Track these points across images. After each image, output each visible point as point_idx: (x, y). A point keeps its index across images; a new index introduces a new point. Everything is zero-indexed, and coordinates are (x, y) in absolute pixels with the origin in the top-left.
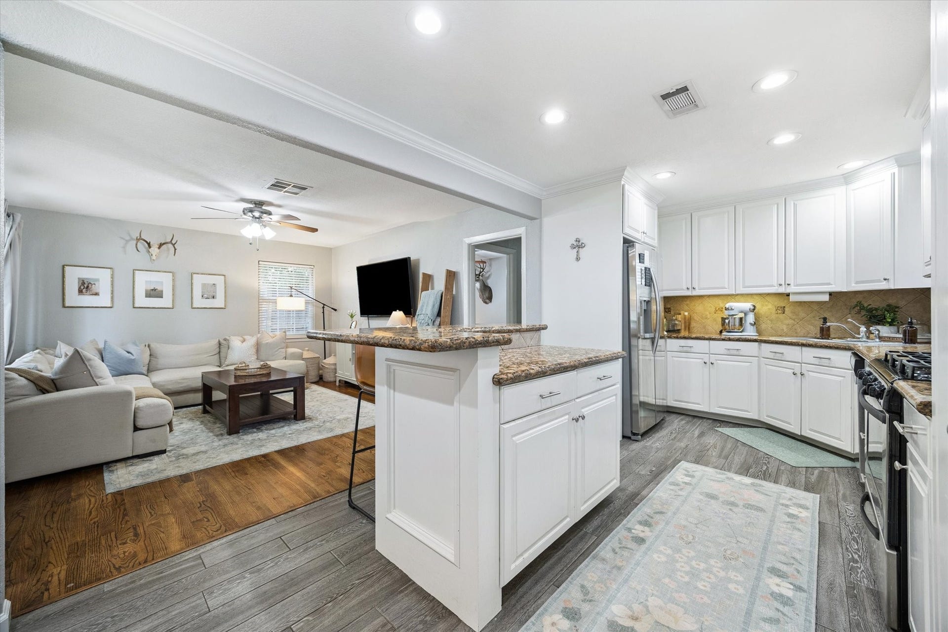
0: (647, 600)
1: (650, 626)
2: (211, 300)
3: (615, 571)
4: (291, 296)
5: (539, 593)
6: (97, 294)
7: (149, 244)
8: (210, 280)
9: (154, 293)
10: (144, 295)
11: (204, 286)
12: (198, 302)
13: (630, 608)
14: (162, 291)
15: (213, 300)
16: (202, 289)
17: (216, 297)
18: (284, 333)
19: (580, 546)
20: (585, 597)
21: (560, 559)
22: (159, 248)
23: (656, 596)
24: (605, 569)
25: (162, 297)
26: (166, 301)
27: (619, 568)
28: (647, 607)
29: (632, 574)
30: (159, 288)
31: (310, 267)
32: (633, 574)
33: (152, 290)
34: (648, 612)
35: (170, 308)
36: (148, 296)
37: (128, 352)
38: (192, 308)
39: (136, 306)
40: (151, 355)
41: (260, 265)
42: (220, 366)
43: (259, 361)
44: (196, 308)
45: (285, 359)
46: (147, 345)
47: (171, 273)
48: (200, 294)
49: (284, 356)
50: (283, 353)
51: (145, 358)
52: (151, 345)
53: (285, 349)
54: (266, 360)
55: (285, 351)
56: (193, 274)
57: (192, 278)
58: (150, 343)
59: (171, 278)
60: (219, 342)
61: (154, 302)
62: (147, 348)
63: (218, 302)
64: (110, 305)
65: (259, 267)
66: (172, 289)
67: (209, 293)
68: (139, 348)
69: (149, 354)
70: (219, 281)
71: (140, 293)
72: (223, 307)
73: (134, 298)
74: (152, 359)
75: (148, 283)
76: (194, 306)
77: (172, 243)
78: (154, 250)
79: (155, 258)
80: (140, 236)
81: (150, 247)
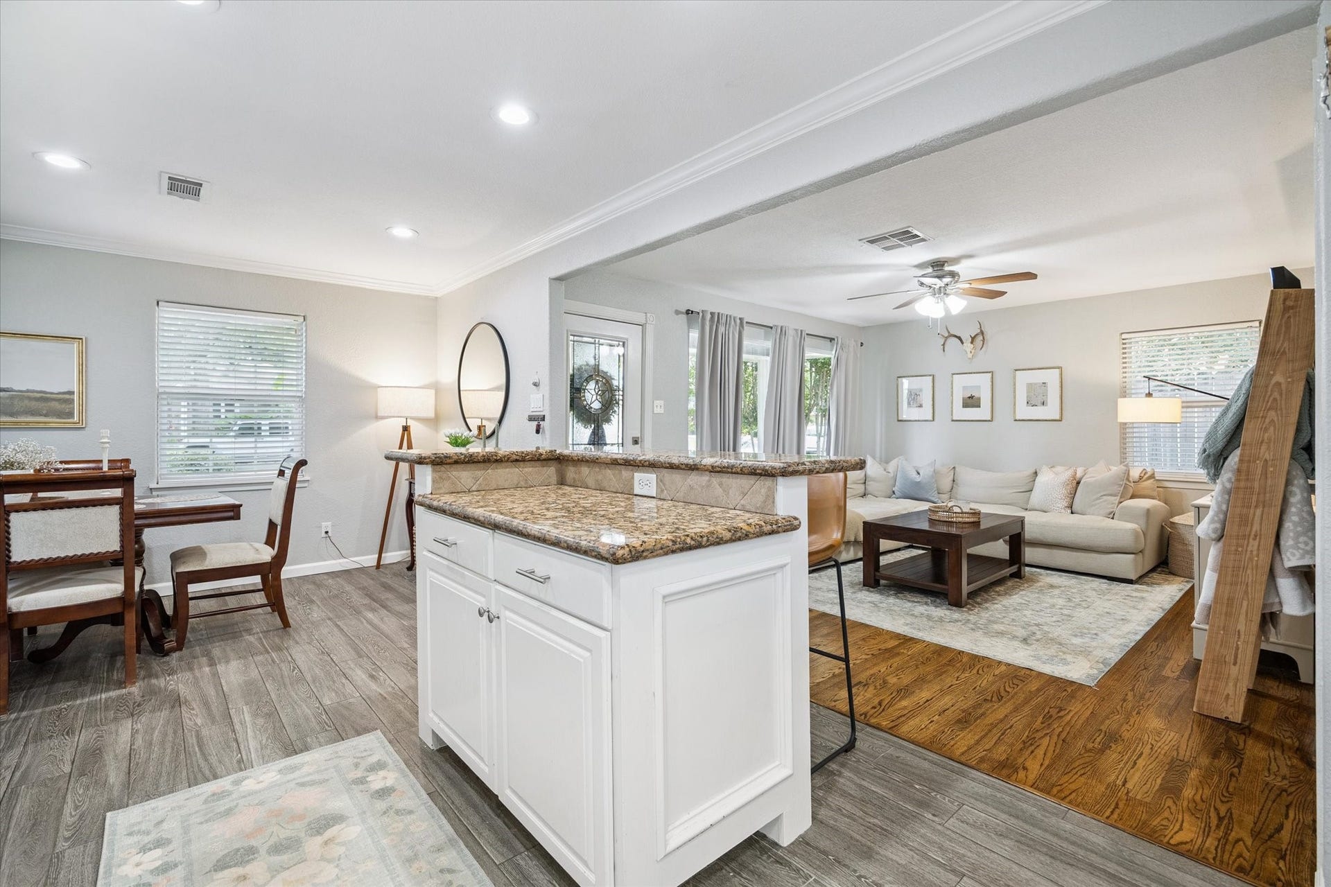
0: (337, 866)
1: (307, 851)
2: (1040, 408)
3: (408, 853)
4: (1149, 395)
5: (433, 777)
6: (921, 406)
7: (960, 338)
8: (1038, 377)
9: (971, 402)
10: (961, 404)
11: (1031, 386)
12: (1024, 411)
13: (343, 844)
14: (979, 399)
15: (1042, 407)
16: (1028, 392)
17: (1047, 403)
18: (1125, 468)
19: (486, 833)
20: (394, 810)
21: (475, 807)
22: (972, 343)
23: (333, 881)
24: (421, 844)
25: (980, 407)
26: (983, 412)
27: (409, 861)
28: (329, 861)
29: (388, 871)
30: (976, 394)
31: (1250, 324)
32: (387, 873)
33: (969, 397)
34: (323, 859)
35: (989, 421)
36: (966, 405)
37: (919, 473)
38: (1016, 420)
39: (954, 419)
40: (954, 481)
41: (1124, 341)
42: (1027, 509)
43: (1069, 511)
44: (1019, 420)
45: (1111, 516)
46: (954, 468)
47: (990, 372)
48: (1026, 399)
49: (1112, 510)
50: (1112, 504)
51: (946, 483)
52: (957, 469)
53: (1119, 497)
54: (1080, 512)
55: (1117, 502)
56: (1016, 370)
57: (1015, 378)
58: (956, 466)
59: (989, 380)
60: (1036, 472)
61: (972, 413)
62: (952, 471)
63: (1051, 411)
64: (931, 419)
65: (1123, 344)
66: (990, 395)
67: (1037, 397)
68: (932, 470)
69: (952, 479)
70: (1052, 377)
71: (958, 402)
72: (1058, 418)
73: (952, 408)
74: (954, 486)
75: (965, 388)
76: (1017, 418)
77: (982, 333)
78: (968, 346)
79: (970, 356)
80: (949, 332)
81: (962, 343)
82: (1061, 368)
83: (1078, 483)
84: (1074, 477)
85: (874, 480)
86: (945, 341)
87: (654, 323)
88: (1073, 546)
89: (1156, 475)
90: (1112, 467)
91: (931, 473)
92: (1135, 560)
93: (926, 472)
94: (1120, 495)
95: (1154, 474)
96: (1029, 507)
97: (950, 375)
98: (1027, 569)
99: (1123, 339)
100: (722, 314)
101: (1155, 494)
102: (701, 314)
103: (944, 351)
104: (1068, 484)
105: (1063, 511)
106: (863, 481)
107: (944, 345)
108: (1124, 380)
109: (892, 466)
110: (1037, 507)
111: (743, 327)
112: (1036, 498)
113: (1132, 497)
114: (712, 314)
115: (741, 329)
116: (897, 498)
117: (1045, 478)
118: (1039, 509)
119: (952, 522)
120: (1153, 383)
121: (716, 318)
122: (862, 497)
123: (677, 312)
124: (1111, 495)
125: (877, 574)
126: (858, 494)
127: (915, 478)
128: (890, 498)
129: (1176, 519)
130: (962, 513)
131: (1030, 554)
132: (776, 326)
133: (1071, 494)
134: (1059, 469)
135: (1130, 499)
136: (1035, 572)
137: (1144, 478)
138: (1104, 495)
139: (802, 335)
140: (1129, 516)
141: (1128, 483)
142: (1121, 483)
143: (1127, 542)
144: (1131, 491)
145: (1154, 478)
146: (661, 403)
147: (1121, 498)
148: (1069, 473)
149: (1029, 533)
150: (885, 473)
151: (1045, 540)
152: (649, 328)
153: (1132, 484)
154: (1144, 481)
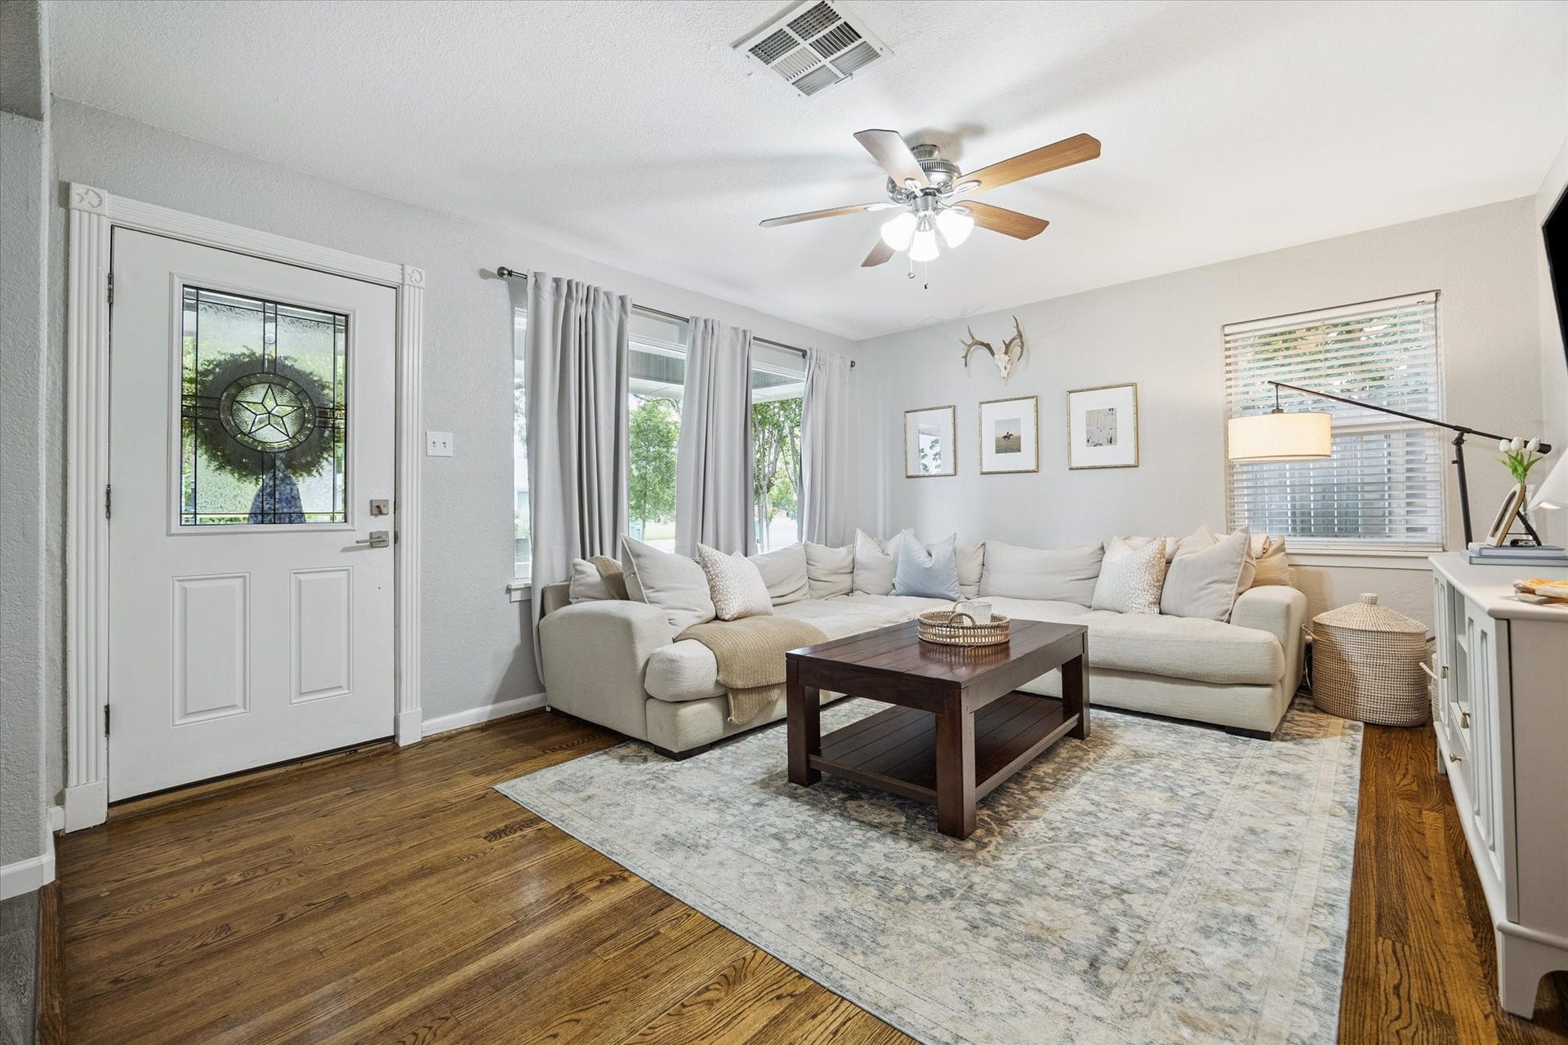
2: (1107, 448)
4: (1278, 410)
7: (988, 346)
8: (1099, 401)
9: (1008, 444)
10: (995, 448)
11: (1091, 415)
12: (1083, 454)
14: (1019, 438)
15: (1110, 447)
16: (1088, 424)
17: (1116, 441)
22: (1006, 353)
25: (1019, 450)
26: (1025, 459)
30: (1015, 433)
31: (1421, 299)
33: (1005, 437)
35: (1034, 471)
36: (1000, 449)
37: (930, 555)
38: (1071, 469)
39: (984, 470)
40: (984, 565)
41: (1228, 338)
42: (1090, 607)
43: (1157, 610)
44: (1077, 469)
45: (1226, 617)
46: (984, 544)
47: (1033, 397)
48: (1085, 435)
49: (1227, 607)
50: (1227, 596)
51: (972, 570)
52: (987, 546)
53: (1236, 585)
54: (1174, 612)
55: (1234, 593)
56: (1070, 392)
57: (1068, 404)
58: (986, 541)
59: (1033, 409)
60: (1103, 548)
61: (1010, 461)
62: (981, 550)
63: (1123, 452)
64: (952, 472)
65: (1226, 342)
66: (1034, 431)
67: (1102, 434)
68: (951, 549)
69: (981, 563)
70: (1121, 400)
71: (989, 445)
72: (1132, 462)
73: (981, 454)
74: (984, 572)
75: (999, 423)
76: (1074, 465)
77: (1020, 335)
78: (1001, 358)
79: (1004, 373)
80: (973, 338)
81: (993, 354)
82: (1136, 384)
83: (1169, 562)
84: (1162, 552)
85: (865, 568)
86: (968, 350)
87: (423, 284)
88: (1168, 673)
89: (1286, 547)
90: (1218, 535)
91: (949, 554)
92: (1272, 697)
93: (941, 552)
94: (1238, 580)
95: (1283, 544)
96: (1093, 604)
97: (977, 405)
98: (1093, 712)
99: (1226, 335)
100: (577, 284)
101: (1286, 577)
102: (531, 281)
103: (966, 365)
104: (1153, 565)
105: (1147, 609)
106: (849, 570)
107: (965, 357)
108: (1230, 398)
109: (892, 546)
110: (1106, 604)
111: (625, 312)
112: (1105, 589)
113: (1256, 583)
114: (557, 281)
115: (624, 316)
116: (898, 595)
117: (1118, 556)
118: (1110, 607)
119: (956, 646)
120: (1283, 392)
121: (566, 291)
122: (847, 594)
123: (484, 274)
124: (1224, 582)
125: (813, 758)
126: (841, 591)
127: (925, 562)
128: (887, 595)
129: (1323, 618)
130: (974, 628)
131: (1097, 687)
132: (696, 320)
133: (1158, 581)
134: (1137, 541)
135: (1251, 588)
136: (1106, 719)
137: (1270, 552)
138: (1212, 582)
139: (747, 341)
140: (1258, 617)
141: (1249, 560)
142: (1239, 560)
143: (1258, 665)
144: (1253, 572)
145: (1284, 550)
146: (449, 437)
147: (1239, 586)
148: (1155, 547)
149: (1095, 653)
150: (881, 555)
151: (1121, 663)
152: (409, 294)
153: (1254, 562)
154: (1271, 556)
